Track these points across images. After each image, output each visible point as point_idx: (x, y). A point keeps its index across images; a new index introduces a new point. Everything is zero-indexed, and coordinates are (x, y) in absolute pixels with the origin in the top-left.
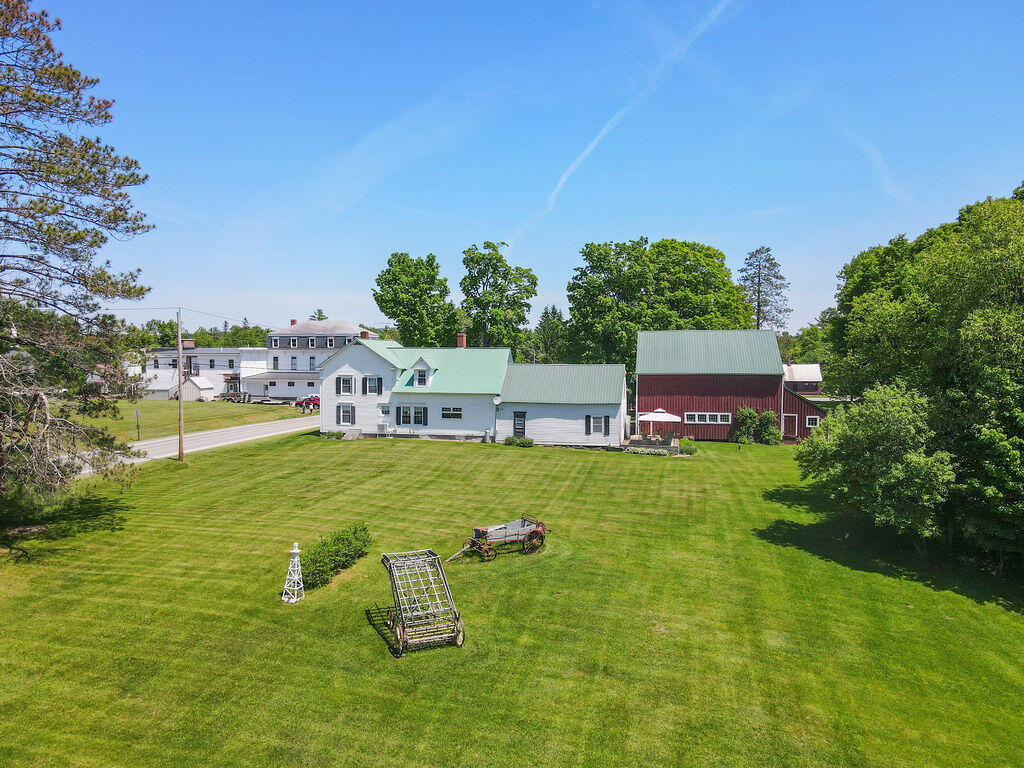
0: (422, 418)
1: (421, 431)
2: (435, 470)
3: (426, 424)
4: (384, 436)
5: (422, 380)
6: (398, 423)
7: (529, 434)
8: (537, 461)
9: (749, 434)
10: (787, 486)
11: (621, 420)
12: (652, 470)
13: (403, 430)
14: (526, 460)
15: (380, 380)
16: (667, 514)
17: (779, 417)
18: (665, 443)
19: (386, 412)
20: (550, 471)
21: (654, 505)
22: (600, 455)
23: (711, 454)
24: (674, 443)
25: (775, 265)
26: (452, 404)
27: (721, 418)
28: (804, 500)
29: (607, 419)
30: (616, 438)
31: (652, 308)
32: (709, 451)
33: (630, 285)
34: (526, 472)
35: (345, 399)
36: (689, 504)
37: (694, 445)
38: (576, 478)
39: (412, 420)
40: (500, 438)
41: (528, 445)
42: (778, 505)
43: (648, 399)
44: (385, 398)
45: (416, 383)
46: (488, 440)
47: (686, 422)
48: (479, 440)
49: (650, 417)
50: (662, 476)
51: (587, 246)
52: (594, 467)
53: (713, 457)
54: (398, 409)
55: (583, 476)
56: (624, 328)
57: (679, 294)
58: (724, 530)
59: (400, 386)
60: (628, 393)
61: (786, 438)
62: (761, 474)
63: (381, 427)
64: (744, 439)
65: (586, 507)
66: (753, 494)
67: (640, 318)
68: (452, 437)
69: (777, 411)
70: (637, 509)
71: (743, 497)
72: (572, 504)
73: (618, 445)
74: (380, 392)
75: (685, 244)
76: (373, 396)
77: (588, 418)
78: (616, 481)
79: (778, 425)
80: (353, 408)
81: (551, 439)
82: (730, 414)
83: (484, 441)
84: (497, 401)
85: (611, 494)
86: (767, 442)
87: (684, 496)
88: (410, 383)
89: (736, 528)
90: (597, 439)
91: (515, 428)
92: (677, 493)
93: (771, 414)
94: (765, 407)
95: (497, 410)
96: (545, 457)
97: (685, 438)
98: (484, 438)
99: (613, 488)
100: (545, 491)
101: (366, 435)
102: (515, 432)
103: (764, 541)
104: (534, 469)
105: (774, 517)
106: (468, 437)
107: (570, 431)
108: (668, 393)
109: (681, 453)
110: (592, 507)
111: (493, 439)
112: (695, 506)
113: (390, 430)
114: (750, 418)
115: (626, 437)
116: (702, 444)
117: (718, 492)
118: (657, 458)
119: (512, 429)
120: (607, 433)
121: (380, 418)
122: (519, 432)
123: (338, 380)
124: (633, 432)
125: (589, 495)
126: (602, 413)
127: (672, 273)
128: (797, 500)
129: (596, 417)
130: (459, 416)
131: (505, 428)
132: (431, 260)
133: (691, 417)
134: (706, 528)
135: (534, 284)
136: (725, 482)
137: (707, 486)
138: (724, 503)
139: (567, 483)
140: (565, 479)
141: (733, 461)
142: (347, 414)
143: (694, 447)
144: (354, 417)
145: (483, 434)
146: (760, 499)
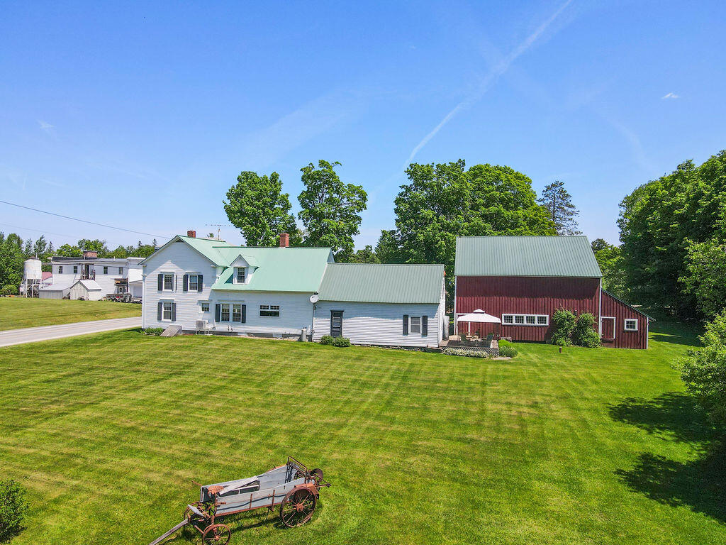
0: (241, 317)
1: (239, 328)
2: (234, 372)
3: (244, 322)
4: (202, 332)
5: (241, 278)
6: (217, 320)
7: (345, 334)
8: (349, 362)
9: (567, 336)
10: (633, 401)
11: (440, 320)
12: (472, 375)
13: (222, 327)
14: (339, 361)
15: (201, 277)
16: (496, 442)
17: (597, 320)
18: (485, 345)
19: (206, 309)
20: (361, 375)
21: (479, 425)
22: (417, 356)
23: (533, 357)
24: (493, 345)
25: (567, 196)
26: (270, 302)
27: (537, 320)
28: (663, 421)
29: (425, 318)
30: (434, 340)
31: (469, 221)
32: (530, 354)
33: (449, 201)
34: (334, 375)
35: (167, 295)
36: (522, 425)
37: (513, 347)
38: (387, 385)
39: (231, 318)
40: (317, 337)
41: (344, 345)
42: (634, 429)
43: (467, 300)
44: (205, 296)
45: (235, 280)
46: (305, 339)
47: (503, 323)
48: (296, 339)
49: (469, 318)
50: (484, 384)
51: (411, 165)
52: (409, 371)
53: (536, 360)
54: (218, 306)
55: (396, 383)
56: (443, 237)
57: (493, 209)
58: (577, 472)
59: (220, 283)
60: (446, 296)
61: (604, 341)
62: (596, 382)
63: (200, 324)
64: (562, 341)
65: (395, 427)
66: (596, 411)
67: (457, 230)
68: (270, 335)
69: (595, 314)
70: (457, 433)
71: (586, 415)
72: (377, 423)
73: (435, 346)
74: (200, 289)
75: (497, 168)
76: (192, 293)
77: (406, 318)
78: (432, 390)
79: (596, 326)
80: (174, 305)
81: (368, 339)
82: (547, 316)
83: (300, 340)
84: (314, 299)
85: (426, 409)
86: (586, 345)
87: (513, 413)
88: (230, 281)
89: (592, 469)
90: (415, 339)
91: (332, 327)
92: (504, 407)
93: (589, 316)
94: (583, 309)
95: (315, 308)
96: (359, 359)
97: (503, 339)
98: (301, 336)
99: (428, 399)
100: (348, 402)
101: (186, 332)
102: (332, 331)
103: (641, 495)
104: (343, 373)
105: (637, 449)
106: (285, 336)
107: (388, 331)
108: (485, 294)
109: (501, 355)
110: (401, 429)
111: (310, 338)
112: (530, 429)
113: (208, 327)
114: (568, 320)
115: (444, 338)
116: (521, 345)
117: (553, 406)
118: (478, 361)
119: (329, 328)
120: (425, 333)
121: (200, 315)
122: (336, 331)
123: (160, 276)
124: (451, 333)
125: (399, 408)
126: (419, 313)
127: (486, 192)
128: (656, 422)
129: (415, 316)
130: (277, 314)
131: (322, 327)
132: (275, 177)
133: (509, 319)
134: (551, 467)
135: (365, 199)
136: (559, 393)
137: (539, 399)
138: (565, 424)
139: (377, 391)
140: (374, 387)
141: (558, 365)
142: (169, 310)
143: (513, 349)
144: (174, 314)
145: (300, 332)
146: (607, 419)
